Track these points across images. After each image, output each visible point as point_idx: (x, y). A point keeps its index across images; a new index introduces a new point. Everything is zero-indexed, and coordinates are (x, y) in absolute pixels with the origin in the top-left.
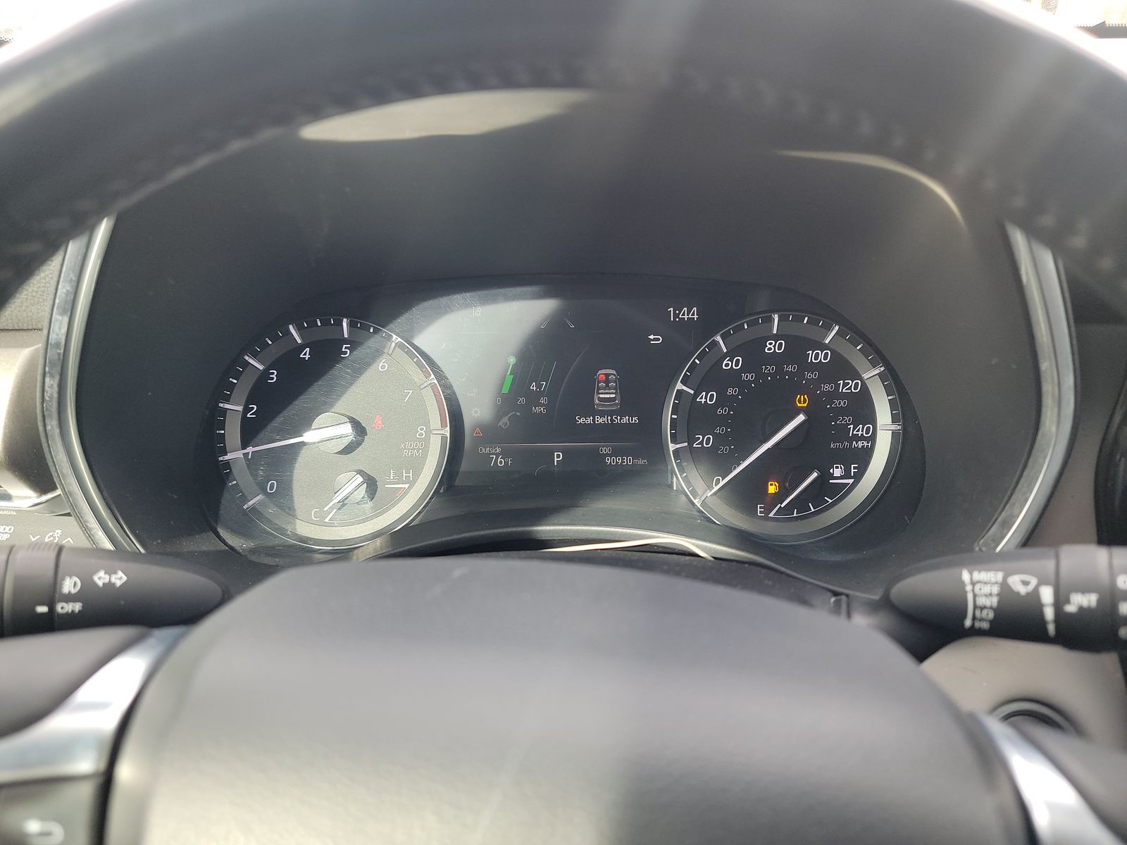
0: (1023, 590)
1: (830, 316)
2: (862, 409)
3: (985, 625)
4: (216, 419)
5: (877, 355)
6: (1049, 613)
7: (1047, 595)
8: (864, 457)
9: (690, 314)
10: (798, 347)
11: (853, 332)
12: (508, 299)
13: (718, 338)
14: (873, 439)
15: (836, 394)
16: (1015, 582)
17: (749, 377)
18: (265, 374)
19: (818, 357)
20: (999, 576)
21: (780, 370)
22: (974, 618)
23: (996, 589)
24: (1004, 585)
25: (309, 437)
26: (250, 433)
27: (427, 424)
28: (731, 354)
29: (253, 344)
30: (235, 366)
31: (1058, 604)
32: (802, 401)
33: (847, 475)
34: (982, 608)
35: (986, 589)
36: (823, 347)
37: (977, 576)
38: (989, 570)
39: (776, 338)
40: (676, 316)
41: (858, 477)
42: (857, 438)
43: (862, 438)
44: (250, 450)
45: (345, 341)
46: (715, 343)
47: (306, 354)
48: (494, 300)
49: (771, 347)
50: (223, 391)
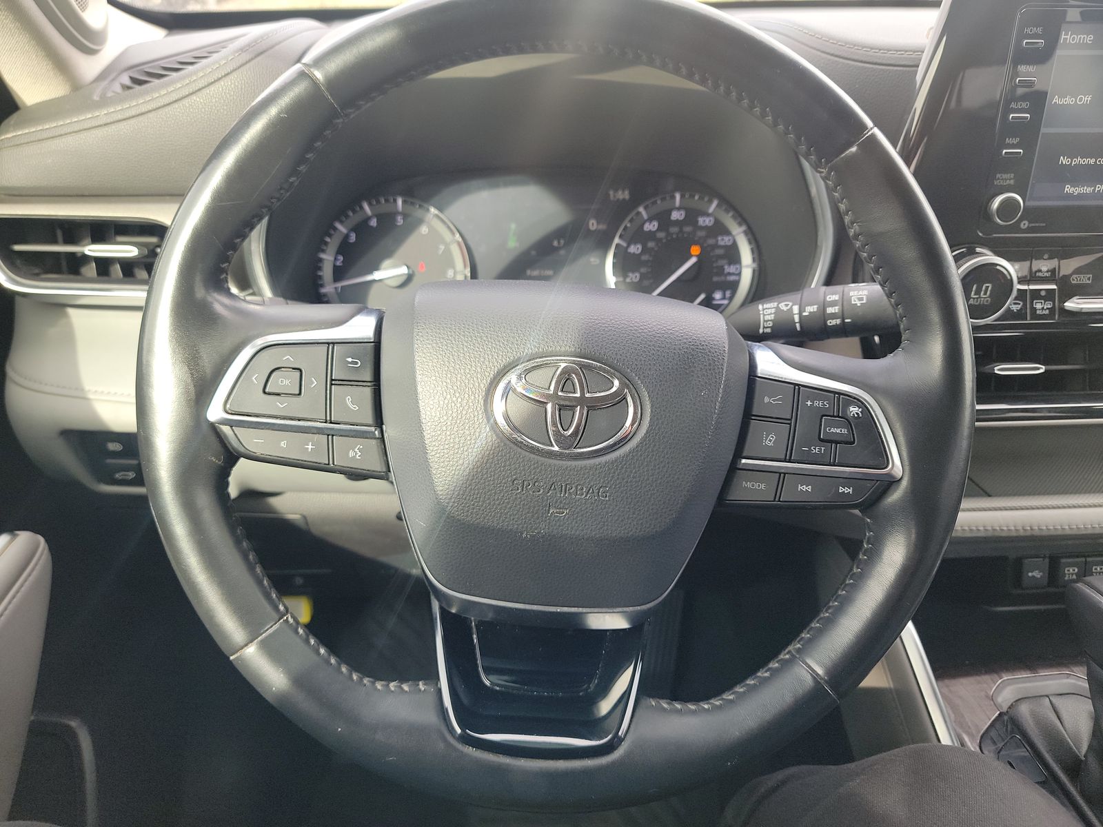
0: (785, 309)
1: (713, 193)
2: (733, 255)
3: (769, 330)
4: (317, 264)
5: (742, 219)
6: (797, 318)
7: (796, 309)
8: (734, 286)
9: (624, 195)
10: (692, 215)
11: (728, 204)
12: (506, 185)
13: (641, 209)
14: (739, 274)
15: (717, 246)
16: (783, 306)
17: (661, 235)
18: (347, 236)
19: (704, 221)
20: (776, 304)
21: (681, 231)
22: (764, 327)
23: (773, 311)
24: (777, 308)
25: (377, 275)
26: (339, 274)
27: (453, 267)
28: (650, 220)
29: (341, 215)
30: (329, 230)
31: (800, 314)
32: (695, 250)
33: (724, 298)
34: (767, 321)
35: (769, 311)
36: (708, 215)
37: (765, 306)
38: (771, 302)
39: (679, 209)
40: (615, 196)
41: (731, 299)
42: (729, 274)
43: (733, 274)
44: (340, 285)
45: (399, 213)
46: (639, 213)
47: (374, 223)
48: (496, 186)
49: (676, 215)
50: (321, 246)
